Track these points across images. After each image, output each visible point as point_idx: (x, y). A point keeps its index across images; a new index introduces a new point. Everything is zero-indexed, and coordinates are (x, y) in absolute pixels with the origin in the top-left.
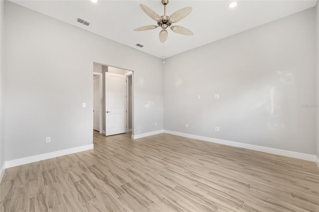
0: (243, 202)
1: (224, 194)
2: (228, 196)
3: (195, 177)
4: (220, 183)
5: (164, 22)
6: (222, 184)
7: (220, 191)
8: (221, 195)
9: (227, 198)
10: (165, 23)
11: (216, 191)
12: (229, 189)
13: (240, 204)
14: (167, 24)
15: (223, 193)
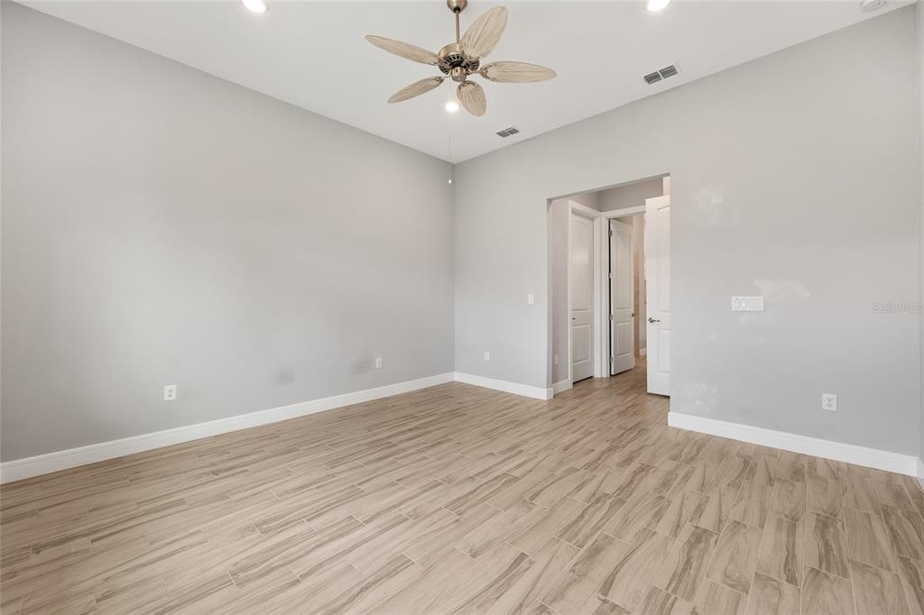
0: (241, 584)
1: (292, 558)
2: (281, 562)
3: (389, 521)
4: (338, 566)
5: (456, 63)
6: (334, 570)
7: (307, 553)
8: (293, 550)
9: (276, 558)
10: (459, 64)
11: (314, 546)
12: (305, 576)
13: (242, 575)
14: (463, 64)
15: (296, 556)
